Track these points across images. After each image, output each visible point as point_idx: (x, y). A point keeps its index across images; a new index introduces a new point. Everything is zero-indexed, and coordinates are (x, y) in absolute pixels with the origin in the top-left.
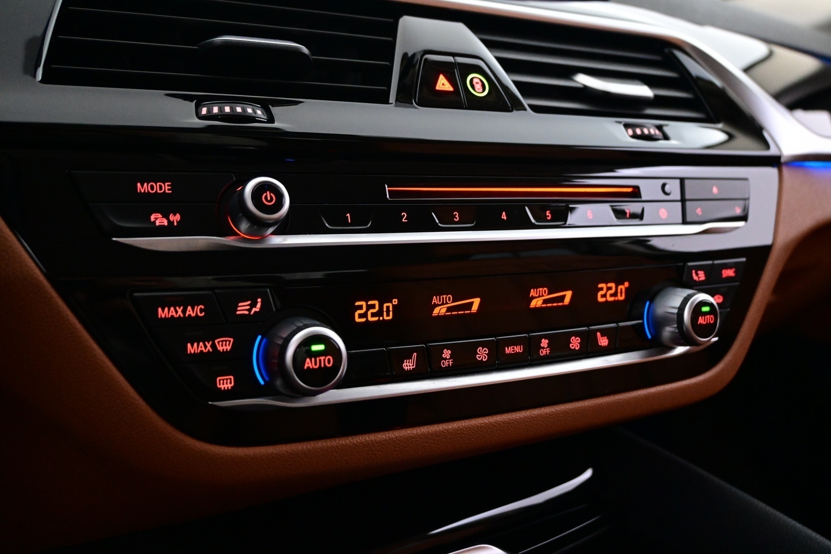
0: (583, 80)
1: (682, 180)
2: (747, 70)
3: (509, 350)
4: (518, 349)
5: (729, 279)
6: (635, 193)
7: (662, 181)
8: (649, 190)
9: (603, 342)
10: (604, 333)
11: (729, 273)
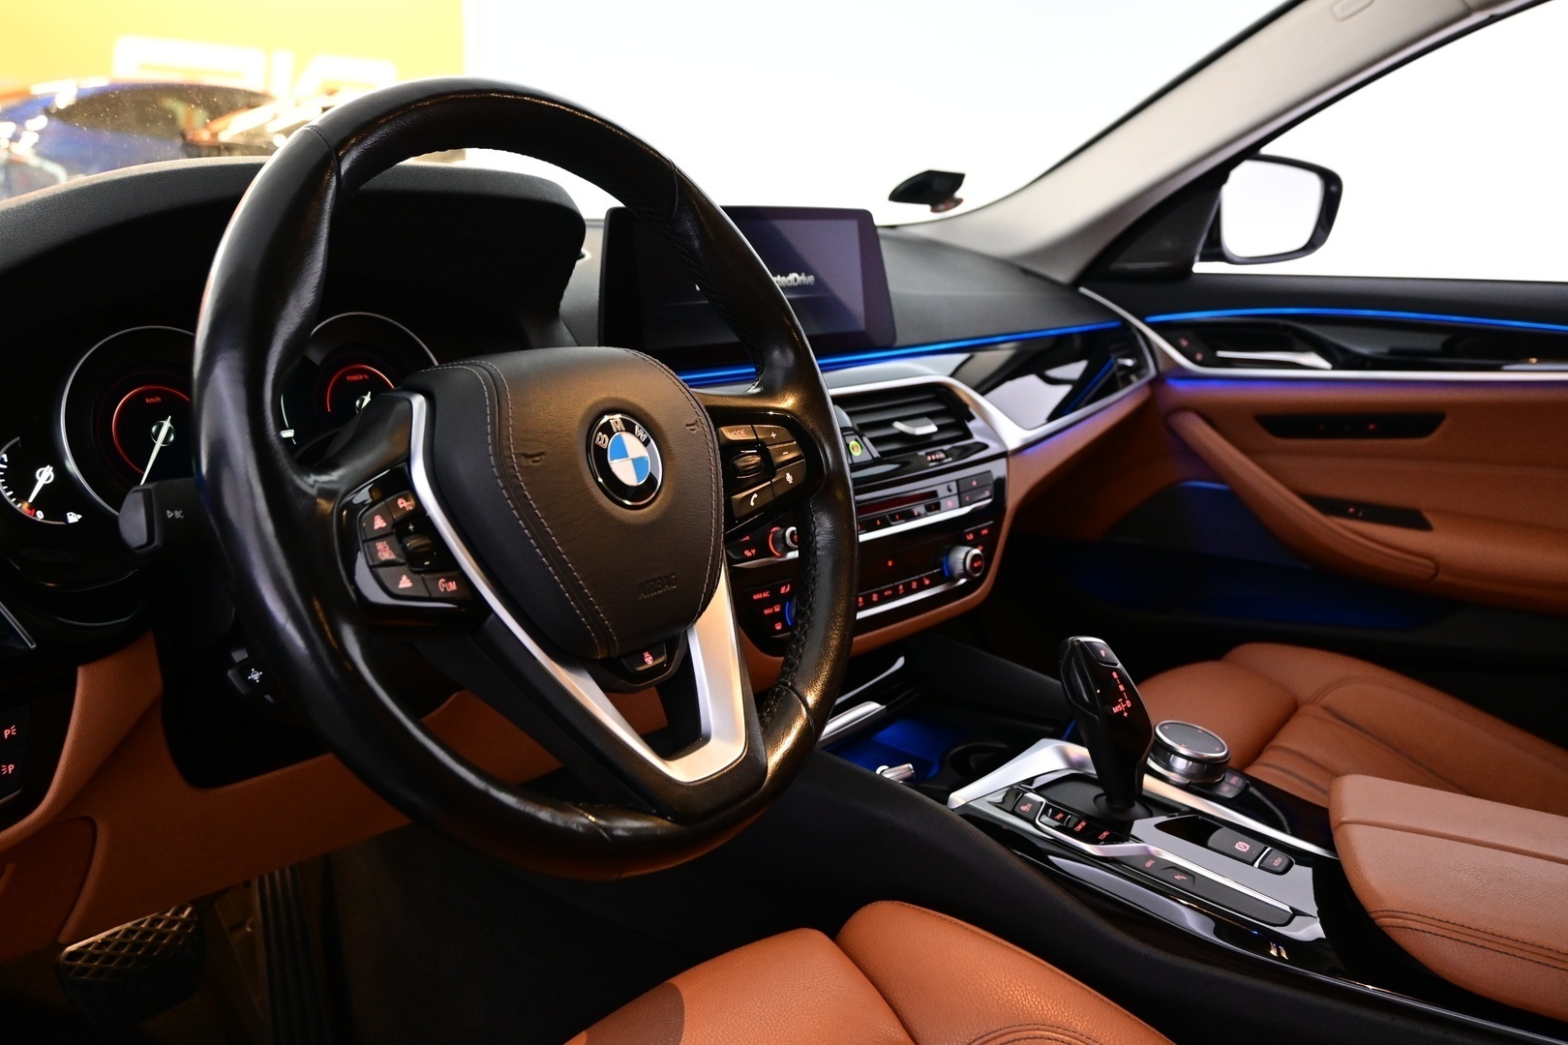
0: (899, 426)
1: (957, 481)
2: (952, 375)
3: (886, 593)
4: (890, 592)
5: (986, 535)
6: (934, 494)
7: (946, 485)
8: (942, 491)
9: (927, 582)
10: (927, 577)
11: (985, 532)
